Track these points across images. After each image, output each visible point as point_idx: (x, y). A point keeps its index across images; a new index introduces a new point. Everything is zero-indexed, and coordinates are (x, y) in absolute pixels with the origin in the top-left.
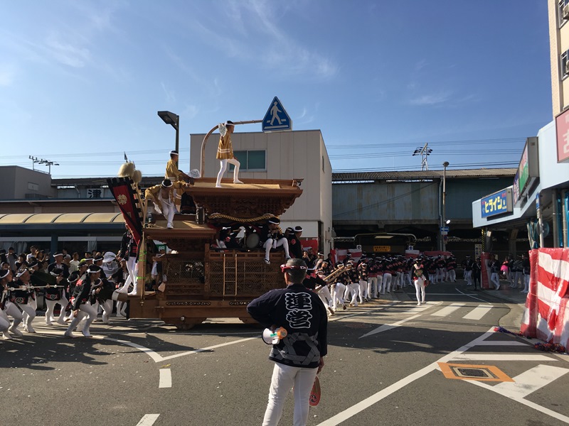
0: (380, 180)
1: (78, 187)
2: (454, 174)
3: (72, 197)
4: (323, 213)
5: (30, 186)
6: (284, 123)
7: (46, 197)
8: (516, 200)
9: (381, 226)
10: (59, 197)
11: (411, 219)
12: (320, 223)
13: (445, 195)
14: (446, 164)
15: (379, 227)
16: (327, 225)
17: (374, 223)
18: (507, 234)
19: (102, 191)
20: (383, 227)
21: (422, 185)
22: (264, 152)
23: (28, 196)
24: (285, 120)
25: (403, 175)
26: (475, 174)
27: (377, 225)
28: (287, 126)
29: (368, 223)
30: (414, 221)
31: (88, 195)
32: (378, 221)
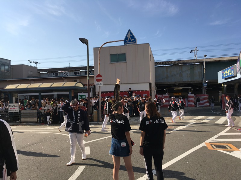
0: (176, 64)
1: (49, 72)
2: (209, 60)
3: (46, 76)
4: (151, 79)
5: (29, 72)
6: (133, 41)
7: (36, 77)
8: (238, 71)
9: (177, 84)
10: (41, 76)
11: (190, 81)
12: (150, 84)
13: (205, 70)
14: (205, 56)
15: (176, 85)
16: (153, 85)
17: (174, 83)
18: (233, 86)
19: (58, 73)
20: (178, 85)
21: (194, 66)
22: (125, 54)
23: (28, 77)
24: (134, 39)
25: (186, 62)
26: (218, 60)
27: (175, 84)
28: (135, 42)
29: (171, 83)
30: (191, 81)
31: (52, 75)
32: (175, 82)
